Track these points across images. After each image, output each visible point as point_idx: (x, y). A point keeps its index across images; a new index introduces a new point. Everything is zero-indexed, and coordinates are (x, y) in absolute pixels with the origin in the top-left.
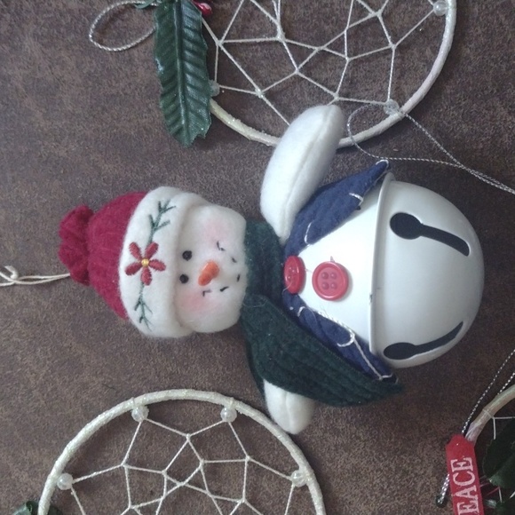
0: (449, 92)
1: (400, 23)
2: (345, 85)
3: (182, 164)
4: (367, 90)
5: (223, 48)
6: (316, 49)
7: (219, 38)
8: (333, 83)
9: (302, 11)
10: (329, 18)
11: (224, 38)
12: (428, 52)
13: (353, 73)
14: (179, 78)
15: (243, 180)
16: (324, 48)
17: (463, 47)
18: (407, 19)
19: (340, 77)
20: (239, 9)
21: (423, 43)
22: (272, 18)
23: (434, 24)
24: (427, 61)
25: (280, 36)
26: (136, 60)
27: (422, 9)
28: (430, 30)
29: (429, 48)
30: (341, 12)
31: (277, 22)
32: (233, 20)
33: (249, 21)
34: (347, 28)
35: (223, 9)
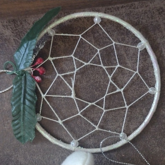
0: (152, 131)
1: (132, 95)
2: (102, 121)
3: (22, 150)
4: (112, 125)
5: (45, 99)
6: (90, 104)
7: (44, 94)
8: (97, 120)
9: (85, 84)
10: (97, 88)
11: (46, 93)
12: (144, 111)
13: (106, 116)
14: (22, 113)
15: (49, 161)
16: (94, 104)
17: (162, 110)
18: (135, 93)
19: (100, 117)
20: (55, 79)
21: (142, 106)
22: (70, 87)
23: (149, 97)
24: (143, 115)
25: (73, 96)
26: (4, 98)
27: (143, 89)
28: (146, 99)
29: (145, 109)
30: (104, 86)
31: (72, 89)
32: (52, 84)
33: (59, 85)
34: (106, 95)
35: (47, 78)
